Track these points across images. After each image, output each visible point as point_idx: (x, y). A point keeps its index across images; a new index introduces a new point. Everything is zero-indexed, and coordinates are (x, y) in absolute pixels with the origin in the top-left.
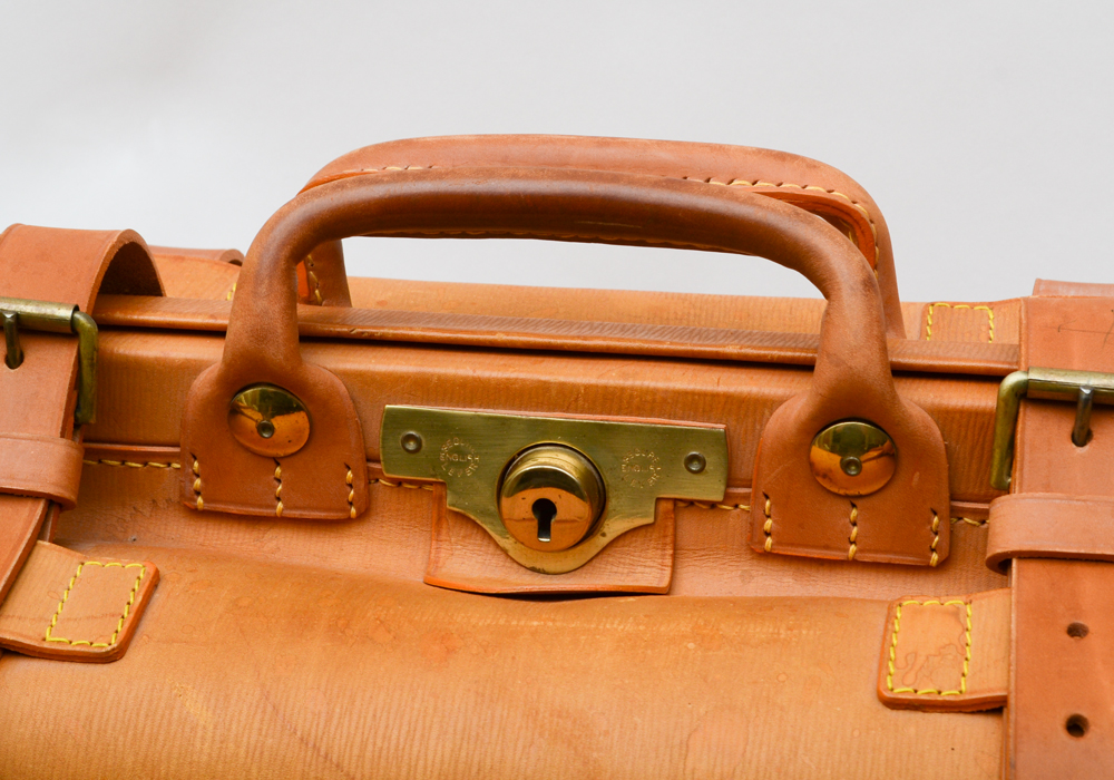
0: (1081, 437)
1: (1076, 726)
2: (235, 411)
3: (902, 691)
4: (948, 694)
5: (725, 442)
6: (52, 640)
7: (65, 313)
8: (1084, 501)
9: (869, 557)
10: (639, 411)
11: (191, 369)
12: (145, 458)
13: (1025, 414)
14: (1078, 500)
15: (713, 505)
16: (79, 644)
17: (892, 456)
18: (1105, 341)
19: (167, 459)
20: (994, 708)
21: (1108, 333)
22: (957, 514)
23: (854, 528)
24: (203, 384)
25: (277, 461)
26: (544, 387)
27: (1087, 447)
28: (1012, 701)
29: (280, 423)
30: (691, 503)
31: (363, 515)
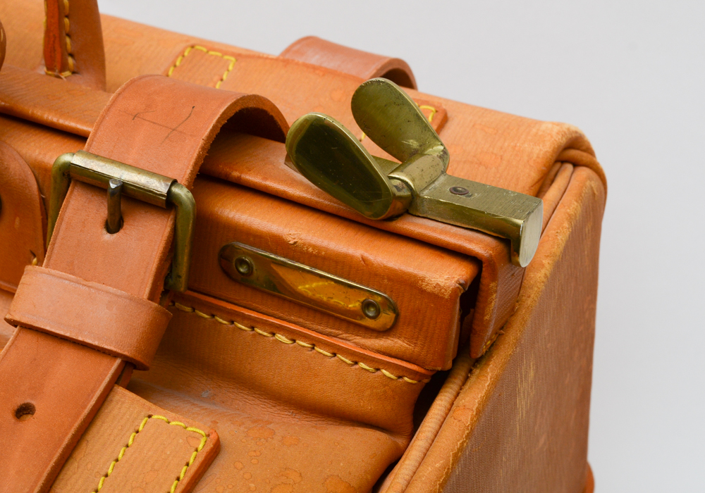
0: (114, 225)
8: (89, 287)
13: (72, 192)
14: (83, 285)
18: (167, 137)
21: (174, 130)
27: (115, 235)
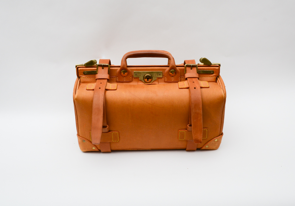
0: (191, 69)
1: (195, 88)
2: (121, 73)
3: (181, 87)
4: (184, 87)
5: (162, 73)
6: (110, 89)
7: (107, 64)
8: (192, 73)
9: (174, 81)
10: (155, 70)
11: (117, 69)
12: (113, 78)
13: (187, 68)
15: (161, 78)
16: (113, 89)
17: (176, 73)
19: (115, 77)
20: (188, 88)
22: (181, 77)
23: (173, 79)
24: (118, 70)
25: (124, 77)
26: (147, 69)
28: (190, 87)
29: (125, 73)
30: (159, 78)
31: (132, 81)
